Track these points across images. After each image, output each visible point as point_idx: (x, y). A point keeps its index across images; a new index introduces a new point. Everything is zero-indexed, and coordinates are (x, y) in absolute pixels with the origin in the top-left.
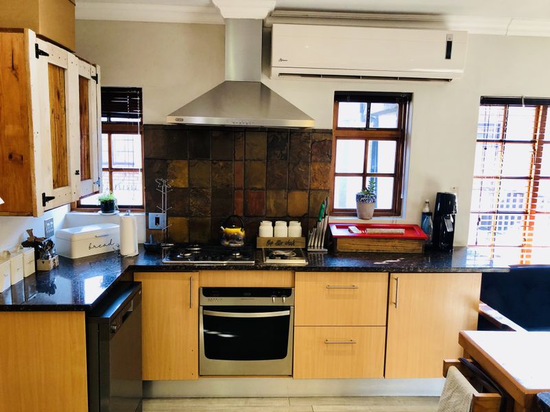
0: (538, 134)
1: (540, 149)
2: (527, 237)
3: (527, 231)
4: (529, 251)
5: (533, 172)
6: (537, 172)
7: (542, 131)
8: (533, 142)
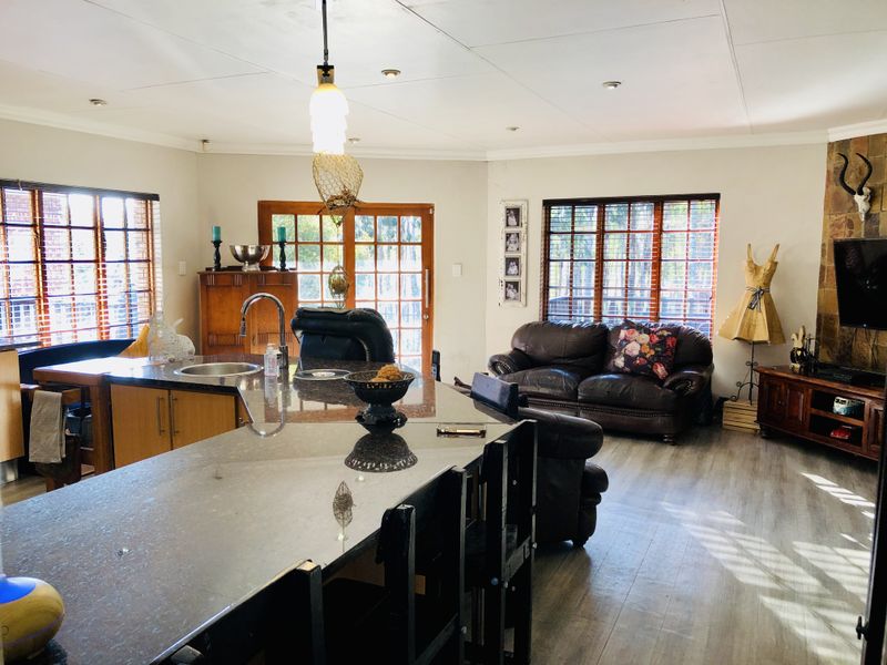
0: (38, 218)
1: (42, 233)
2: (43, 321)
3: (43, 315)
4: (48, 334)
5: (39, 255)
6: (43, 255)
7: (41, 214)
8: (34, 226)
